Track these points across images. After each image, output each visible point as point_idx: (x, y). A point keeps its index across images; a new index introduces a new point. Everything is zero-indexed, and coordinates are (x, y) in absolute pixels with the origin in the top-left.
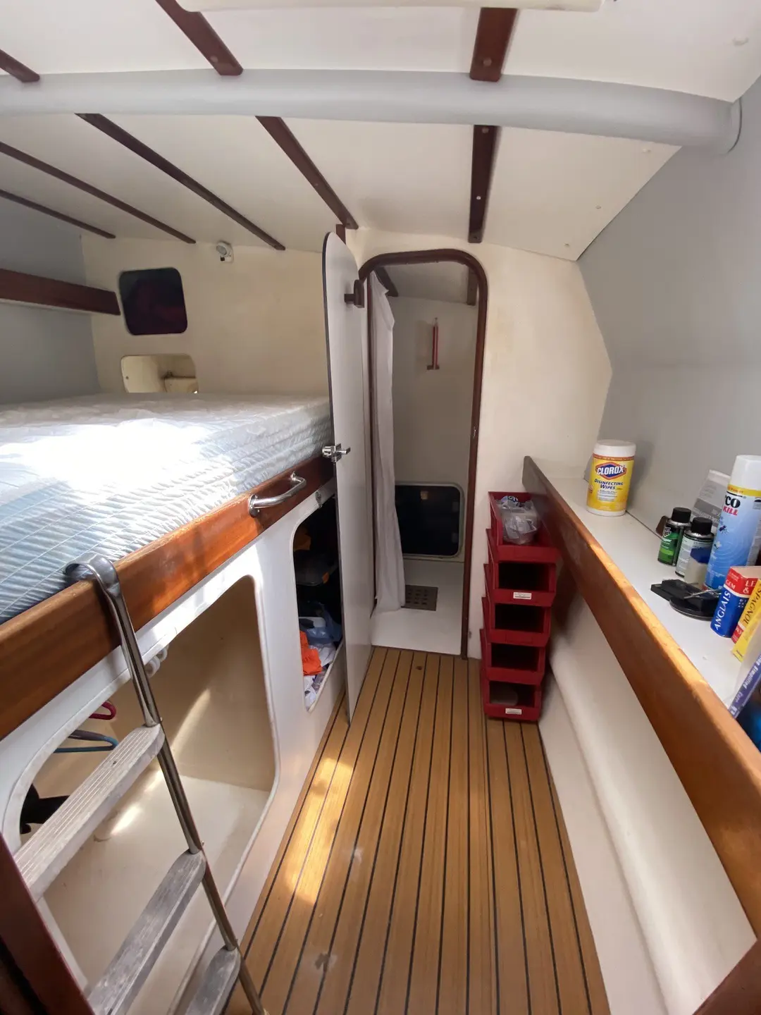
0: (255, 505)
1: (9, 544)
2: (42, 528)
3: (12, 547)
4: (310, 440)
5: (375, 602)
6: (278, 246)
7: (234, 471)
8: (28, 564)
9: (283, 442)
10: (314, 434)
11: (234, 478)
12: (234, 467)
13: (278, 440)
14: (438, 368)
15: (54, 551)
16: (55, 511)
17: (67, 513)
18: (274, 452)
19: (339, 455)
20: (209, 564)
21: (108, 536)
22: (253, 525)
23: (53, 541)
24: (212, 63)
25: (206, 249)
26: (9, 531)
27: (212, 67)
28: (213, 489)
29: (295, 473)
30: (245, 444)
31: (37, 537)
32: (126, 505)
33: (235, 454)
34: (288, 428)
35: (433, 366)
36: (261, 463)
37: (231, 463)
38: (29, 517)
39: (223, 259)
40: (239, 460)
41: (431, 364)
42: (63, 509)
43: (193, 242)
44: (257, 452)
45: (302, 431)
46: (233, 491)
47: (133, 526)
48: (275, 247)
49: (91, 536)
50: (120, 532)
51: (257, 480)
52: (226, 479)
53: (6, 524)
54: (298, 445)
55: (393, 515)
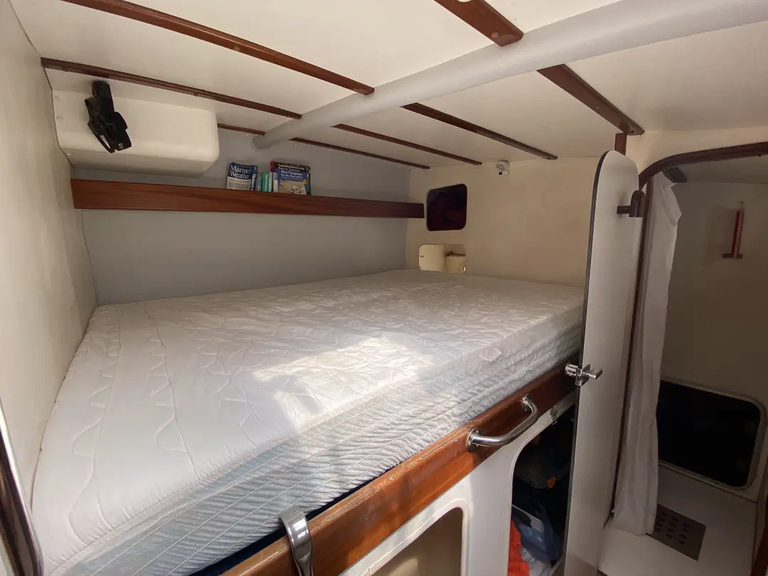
0: (474, 441)
1: (237, 500)
2: (267, 485)
3: (240, 502)
4: (553, 353)
5: (611, 515)
6: (550, 156)
7: (459, 403)
8: (250, 515)
9: (517, 363)
10: (558, 347)
11: (456, 411)
12: (458, 400)
13: (513, 363)
14: (740, 256)
15: (274, 502)
16: (280, 468)
17: (290, 468)
18: (507, 375)
19: (586, 379)
20: (413, 509)
21: (324, 483)
22: (469, 459)
23: (273, 493)
24: (493, 40)
25: (490, 167)
26: (238, 490)
27: (493, 43)
28: (435, 423)
29: (528, 396)
30: (476, 373)
31: (261, 492)
32: (344, 452)
33: (462, 386)
34: (527, 347)
35: (733, 252)
36: (491, 389)
37: (456, 396)
38: (256, 476)
39: (500, 174)
40: (466, 391)
41: (729, 251)
42: (287, 465)
43: (481, 163)
44: (488, 379)
45: (544, 347)
46: (455, 421)
47: (349, 470)
48: (548, 159)
49: (309, 485)
50: (335, 477)
51: (483, 406)
52: (448, 413)
53: (236, 484)
54: (535, 362)
55: (651, 425)
